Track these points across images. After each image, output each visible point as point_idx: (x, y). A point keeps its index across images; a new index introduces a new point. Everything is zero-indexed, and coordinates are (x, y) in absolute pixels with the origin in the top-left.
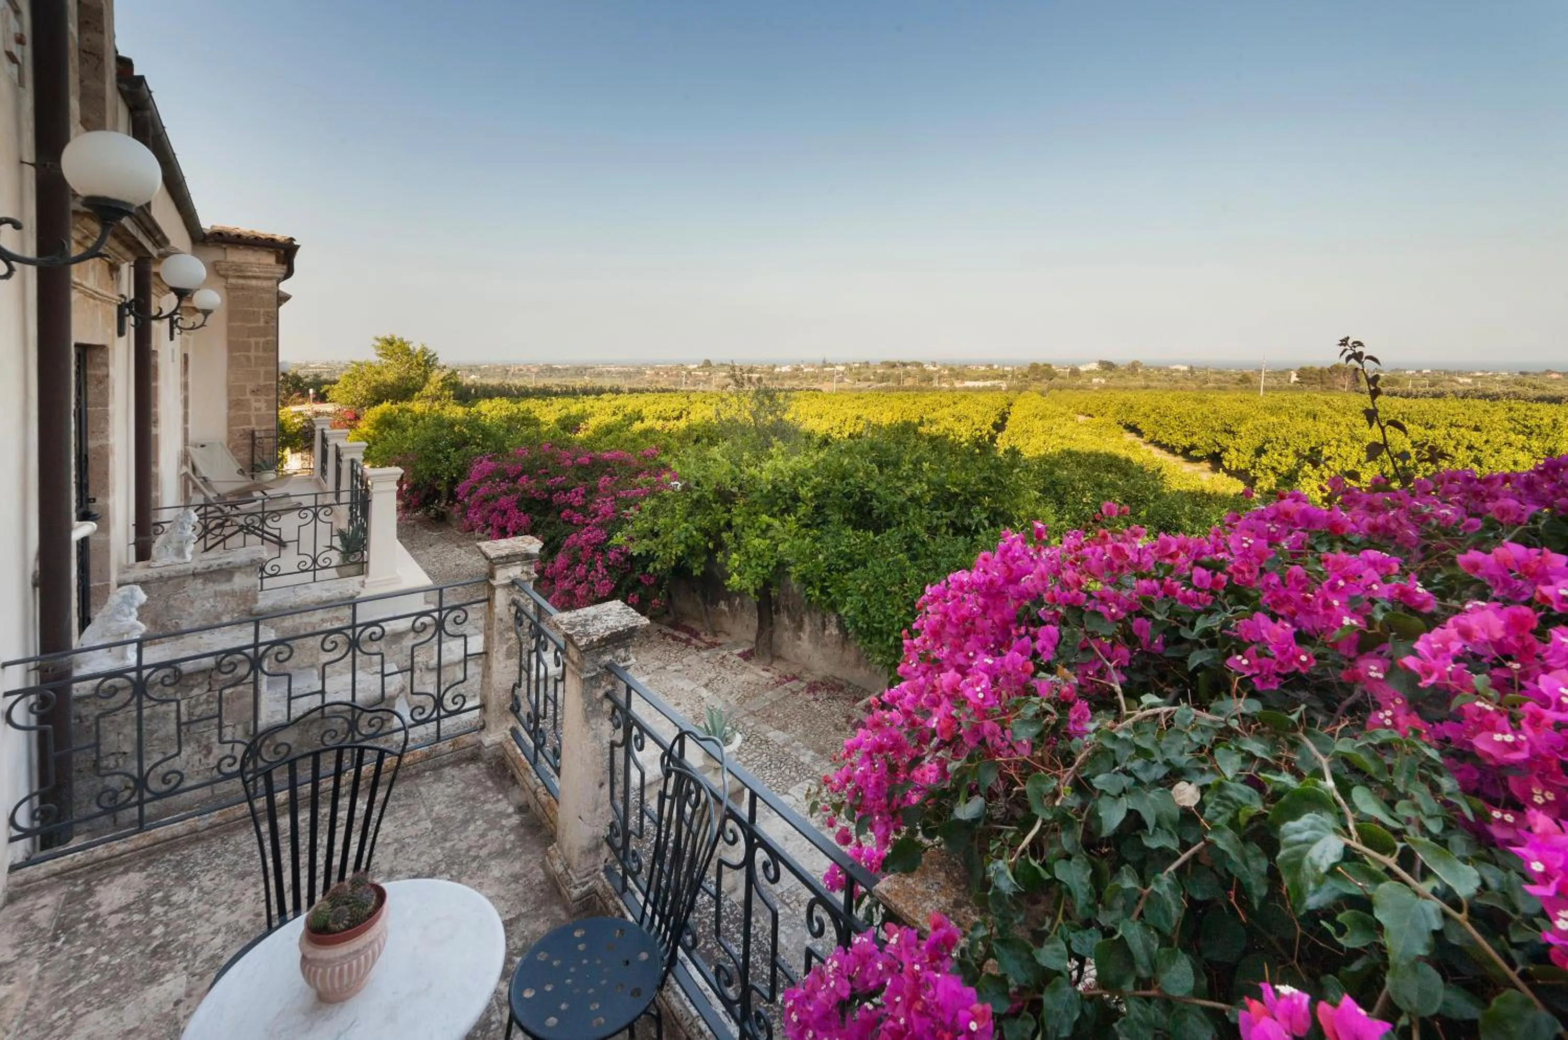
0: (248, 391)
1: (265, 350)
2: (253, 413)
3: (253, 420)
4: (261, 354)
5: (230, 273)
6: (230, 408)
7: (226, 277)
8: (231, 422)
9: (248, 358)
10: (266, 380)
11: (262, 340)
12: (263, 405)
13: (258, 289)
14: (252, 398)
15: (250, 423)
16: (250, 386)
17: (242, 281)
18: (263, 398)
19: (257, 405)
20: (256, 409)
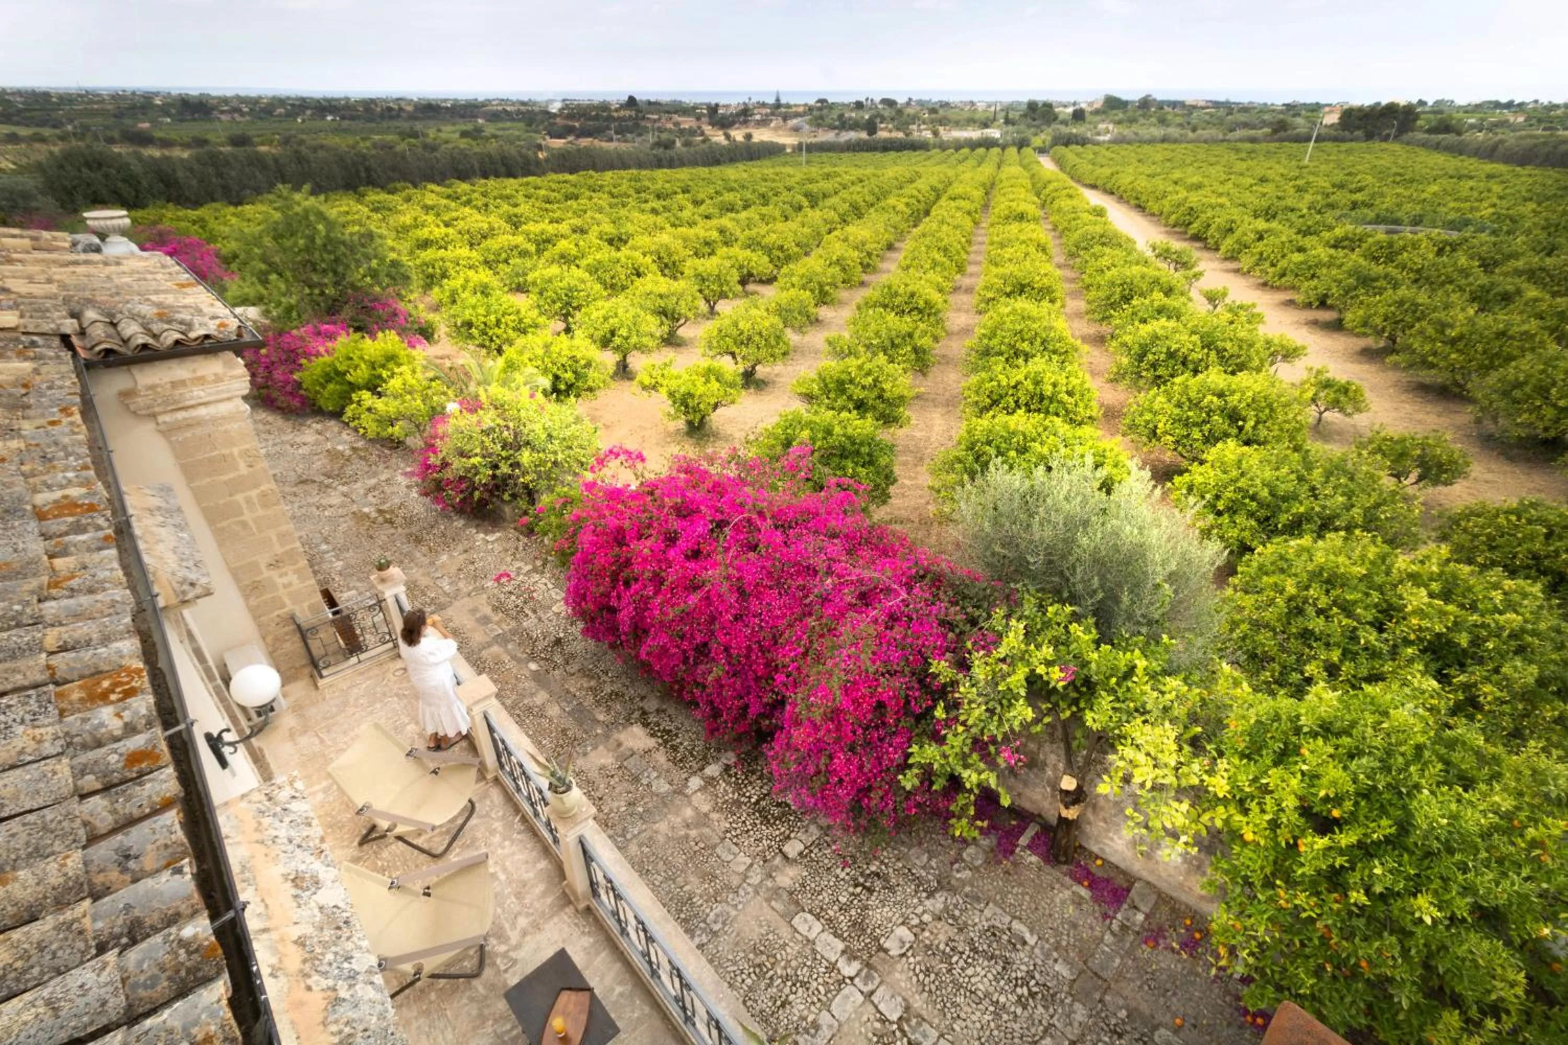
0: (263, 567)
1: (265, 506)
2: (282, 592)
3: (287, 601)
4: (261, 512)
5: (157, 409)
6: (246, 597)
7: (154, 416)
8: (256, 614)
9: (244, 524)
10: (282, 545)
11: (254, 493)
12: (294, 578)
13: (214, 421)
14: (274, 574)
15: (284, 606)
16: (263, 559)
17: (180, 415)
18: (289, 569)
19: (285, 580)
20: (285, 586)
